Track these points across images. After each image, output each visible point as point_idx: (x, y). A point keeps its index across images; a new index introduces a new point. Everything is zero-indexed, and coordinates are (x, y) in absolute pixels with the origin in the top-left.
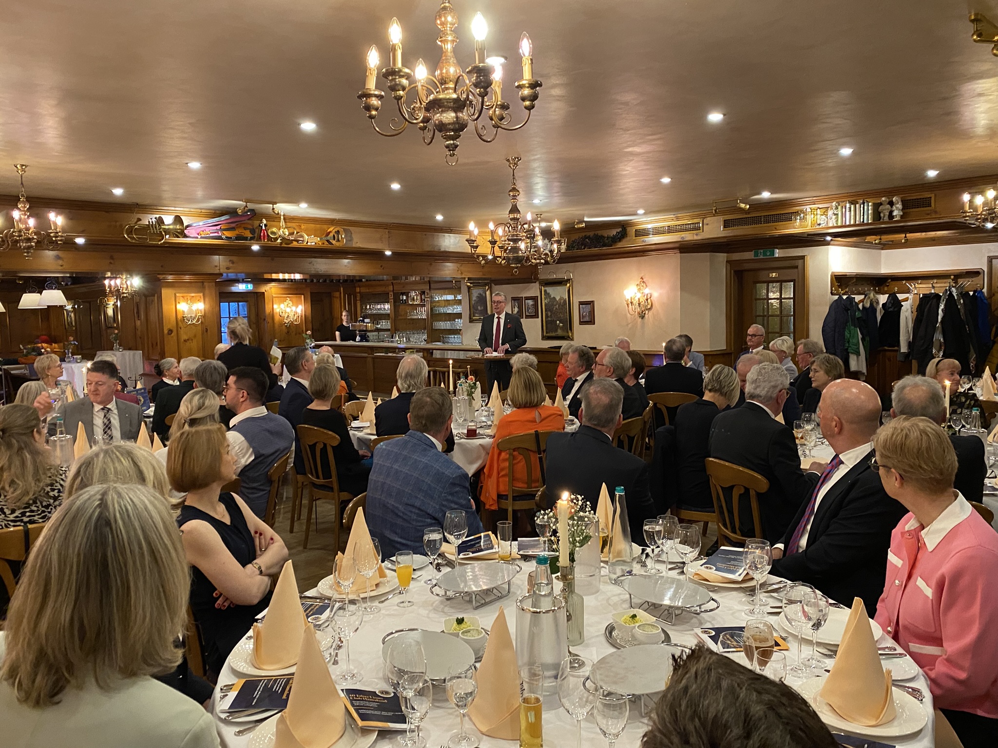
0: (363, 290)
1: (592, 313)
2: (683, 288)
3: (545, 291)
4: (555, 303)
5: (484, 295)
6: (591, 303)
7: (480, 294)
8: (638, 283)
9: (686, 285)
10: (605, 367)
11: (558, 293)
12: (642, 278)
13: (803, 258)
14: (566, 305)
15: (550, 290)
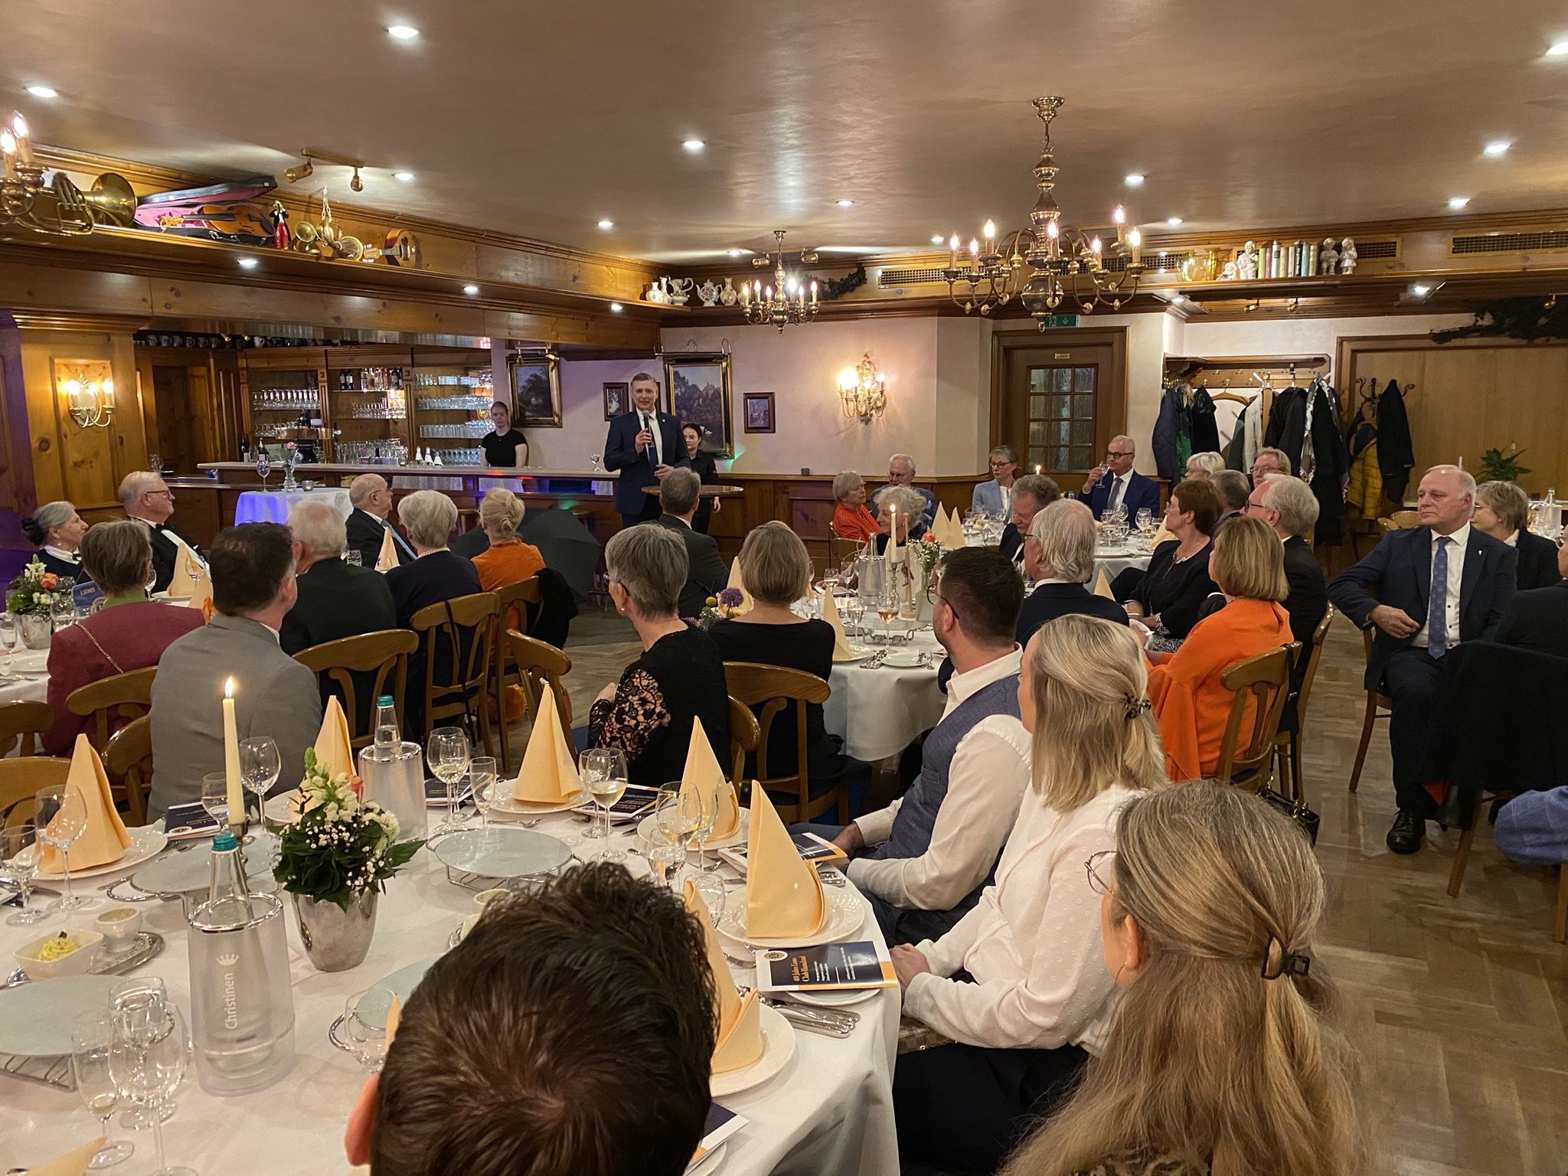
0: (254, 364)
1: (770, 414)
2: (941, 375)
3: (676, 374)
4: (696, 396)
5: (544, 377)
6: (769, 397)
7: (536, 376)
8: (860, 363)
9: (946, 369)
10: (1263, 510)
11: (703, 378)
12: (866, 355)
13: (1123, 330)
14: (719, 401)
15: (685, 371)
